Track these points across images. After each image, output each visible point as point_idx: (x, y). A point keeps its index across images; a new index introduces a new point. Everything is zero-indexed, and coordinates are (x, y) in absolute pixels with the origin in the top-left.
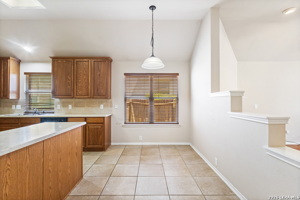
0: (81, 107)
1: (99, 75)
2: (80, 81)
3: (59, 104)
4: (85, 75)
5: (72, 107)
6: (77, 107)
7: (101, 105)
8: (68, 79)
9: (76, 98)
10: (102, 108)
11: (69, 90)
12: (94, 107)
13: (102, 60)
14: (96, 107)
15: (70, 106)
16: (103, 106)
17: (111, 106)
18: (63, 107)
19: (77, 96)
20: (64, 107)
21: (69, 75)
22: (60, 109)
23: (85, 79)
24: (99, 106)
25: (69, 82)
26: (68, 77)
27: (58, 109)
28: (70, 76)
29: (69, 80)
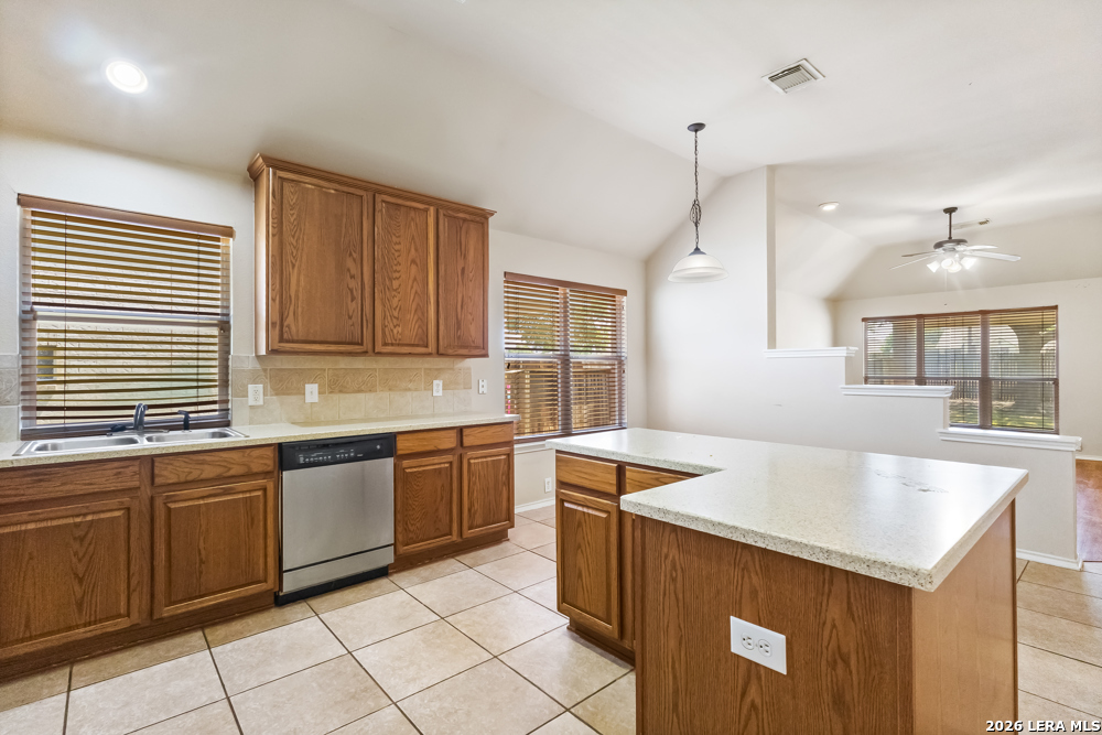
0: (359, 391)
1: (463, 269)
2: (395, 284)
3: (254, 382)
4: (413, 262)
5: (320, 393)
6: (341, 391)
7: (435, 382)
8: (349, 270)
9: (380, 354)
10: (440, 394)
11: (350, 318)
12: (409, 390)
13: (472, 217)
14: (416, 390)
15: (312, 391)
16: (444, 385)
17: (467, 386)
18: (278, 392)
19: (385, 344)
20: (284, 394)
21: (351, 254)
22: (261, 403)
23: (415, 279)
24: (429, 387)
25: (353, 284)
26: (350, 263)
27: (251, 401)
28: (354, 260)
29: (352, 277)
